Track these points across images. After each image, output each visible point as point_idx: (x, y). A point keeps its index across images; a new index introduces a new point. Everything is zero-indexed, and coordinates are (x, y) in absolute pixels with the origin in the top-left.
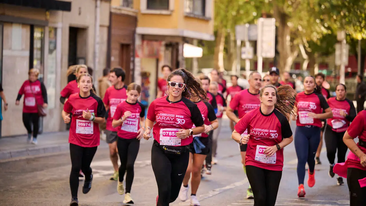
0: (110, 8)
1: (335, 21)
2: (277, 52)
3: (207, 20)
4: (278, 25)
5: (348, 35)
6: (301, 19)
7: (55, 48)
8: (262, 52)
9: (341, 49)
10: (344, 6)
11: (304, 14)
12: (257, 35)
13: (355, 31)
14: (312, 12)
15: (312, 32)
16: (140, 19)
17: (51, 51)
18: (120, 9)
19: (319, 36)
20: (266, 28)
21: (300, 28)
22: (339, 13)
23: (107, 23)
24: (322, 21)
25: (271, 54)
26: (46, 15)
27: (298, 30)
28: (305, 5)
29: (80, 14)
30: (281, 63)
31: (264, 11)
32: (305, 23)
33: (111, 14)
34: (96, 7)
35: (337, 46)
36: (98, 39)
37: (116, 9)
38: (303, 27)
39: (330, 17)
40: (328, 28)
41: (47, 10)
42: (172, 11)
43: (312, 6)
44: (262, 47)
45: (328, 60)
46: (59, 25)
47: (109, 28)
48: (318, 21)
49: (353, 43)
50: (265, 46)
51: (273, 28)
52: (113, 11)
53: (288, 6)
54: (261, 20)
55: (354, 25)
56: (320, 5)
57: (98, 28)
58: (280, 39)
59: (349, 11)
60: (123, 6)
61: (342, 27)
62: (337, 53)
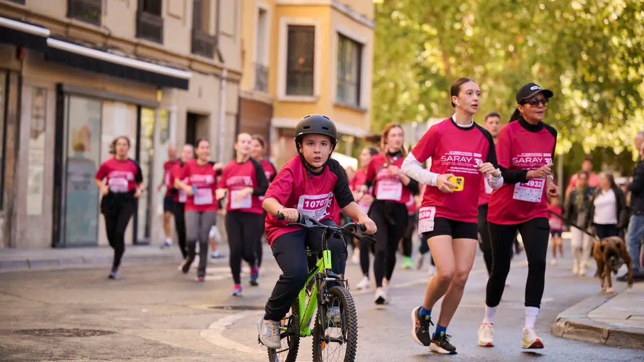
0: (239, 91)
3: (362, 112)
7: (168, 136)
16: (277, 108)
17: (163, 141)
18: (251, 94)
23: (234, 109)
26: (156, 95)
29: (200, 95)
33: (240, 100)
34: (221, 88)
36: (223, 130)
37: (246, 92)
41: (159, 88)
42: (318, 98)
46: (174, 108)
47: (238, 117)
52: (243, 95)
57: (223, 116)
60: (256, 89)
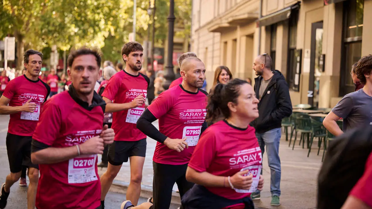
1: (51, 39)
2: (16, 57)
4: (17, 41)
5: (58, 48)
6: (30, 38)
8: (7, 57)
9: (54, 56)
10: (55, 31)
11: (33, 35)
12: (4, 47)
13: (62, 45)
14: (37, 34)
15: (37, 46)
19: (42, 48)
20: (9, 43)
21: (30, 44)
22: (53, 35)
24: (43, 39)
25: (13, 58)
27: (28, 44)
28: (33, 30)
30: (19, 63)
31: (8, 33)
32: (33, 40)
35: (52, 54)
38: (32, 43)
39: (48, 38)
40: (47, 43)
43: (36, 31)
44: (7, 54)
45: (46, 62)
48: (41, 39)
49: (61, 52)
50: (9, 53)
51: (14, 43)
53: (23, 30)
54: (7, 38)
55: (62, 42)
56: (42, 30)
58: (18, 50)
59: (59, 33)
61: (55, 43)
62: (52, 58)
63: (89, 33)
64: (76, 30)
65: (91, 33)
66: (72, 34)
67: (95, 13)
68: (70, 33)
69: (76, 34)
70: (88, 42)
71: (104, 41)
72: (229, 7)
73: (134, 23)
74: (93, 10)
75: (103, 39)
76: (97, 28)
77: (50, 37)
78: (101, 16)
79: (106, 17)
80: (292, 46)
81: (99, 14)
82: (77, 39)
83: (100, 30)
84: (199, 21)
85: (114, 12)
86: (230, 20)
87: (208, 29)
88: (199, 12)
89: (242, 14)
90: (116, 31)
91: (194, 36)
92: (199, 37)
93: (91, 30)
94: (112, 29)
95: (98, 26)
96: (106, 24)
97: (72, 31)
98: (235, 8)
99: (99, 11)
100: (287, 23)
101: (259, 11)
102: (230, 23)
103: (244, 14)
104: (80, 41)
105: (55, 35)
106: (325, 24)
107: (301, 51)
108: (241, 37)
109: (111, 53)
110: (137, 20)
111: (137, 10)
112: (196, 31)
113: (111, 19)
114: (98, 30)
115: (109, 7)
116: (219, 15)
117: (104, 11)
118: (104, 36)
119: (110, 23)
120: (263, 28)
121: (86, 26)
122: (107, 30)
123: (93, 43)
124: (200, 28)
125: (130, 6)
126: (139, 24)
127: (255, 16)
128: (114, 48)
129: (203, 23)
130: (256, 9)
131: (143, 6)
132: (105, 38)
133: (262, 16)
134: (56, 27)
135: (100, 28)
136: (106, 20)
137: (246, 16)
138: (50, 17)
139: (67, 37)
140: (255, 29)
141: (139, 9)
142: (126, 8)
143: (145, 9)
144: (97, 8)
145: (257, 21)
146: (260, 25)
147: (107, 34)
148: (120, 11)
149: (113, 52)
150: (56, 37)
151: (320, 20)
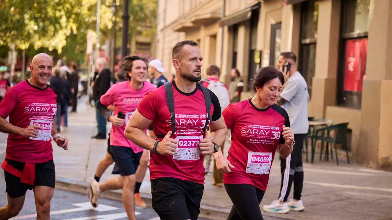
63: (49, 31)
64: (36, 28)
65: (51, 31)
66: (31, 31)
67: (56, 10)
68: (29, 30)
69: (35, 32)
70: (49, 40)
71: (66, 40)
72: (193, 6)
73: (98, 21)
74: (53, 6)
75: (64, 37)
76: (57, 26)
77: (8, 34)
78: (63, 13)
79: (68, 15)
80: (253, 47)
81: (60, 11)
82: (36, 37)
83: (61, 28)
84: (164, 20)
85: (76, 10)
86: (193, 19)
87: (173, 28)
88: (165, 11)
89: (205, 14)
90: (78, 29)
91: (160, 36)
92: (164, 37)
93: (52, 28)
94: (74, 27)
95: (59, 23)
96: (68, 21)
97: (31, 28)
98: (198, 7)
99: (60, 8)
100: (248, 23)
101: (222, 11)
102: (193, 22)
103: (207, 14)
104: (40, 39)
105: (13, 32)
106: (283, 26)
107: (261, 53)
108: (205, 36)
109: (73, 52)
110: (101, 17)
111: (101, 8)
112: (162, 30)
113: (73, 16)
114: (59, 27)
115: (71, 4)
116: (183, 14)
117: (66, 8)
118: (65, 34)
119: (71, 20)
120: (226, 28)
121: (47, 23)
122: (69, 28)
123: (54, 41)
124: (166, 27)
125: (93, 3)
126: (103, 22)
127: (218, 16)
128: (78, 47)
129: (168, 22)
130: (219, 9)
131: (108, 4)
132: (67, 37)
133: (225, 16)
134: (14, 23)
135: (60, 26)
136: (68, 18)
137: (208, 16)
138: (8, 13)
139: (26, 34)
140: (217, 29)
141: (104, 7)
142: (88, 5)
143: (109, 7)
144: (58, 4)
145: (220, 21)
146: (222, 25)
147: (68, 33)
148: (82, 8)
149: (76, 52)
150: (14, 34)
151: (279, 21)
